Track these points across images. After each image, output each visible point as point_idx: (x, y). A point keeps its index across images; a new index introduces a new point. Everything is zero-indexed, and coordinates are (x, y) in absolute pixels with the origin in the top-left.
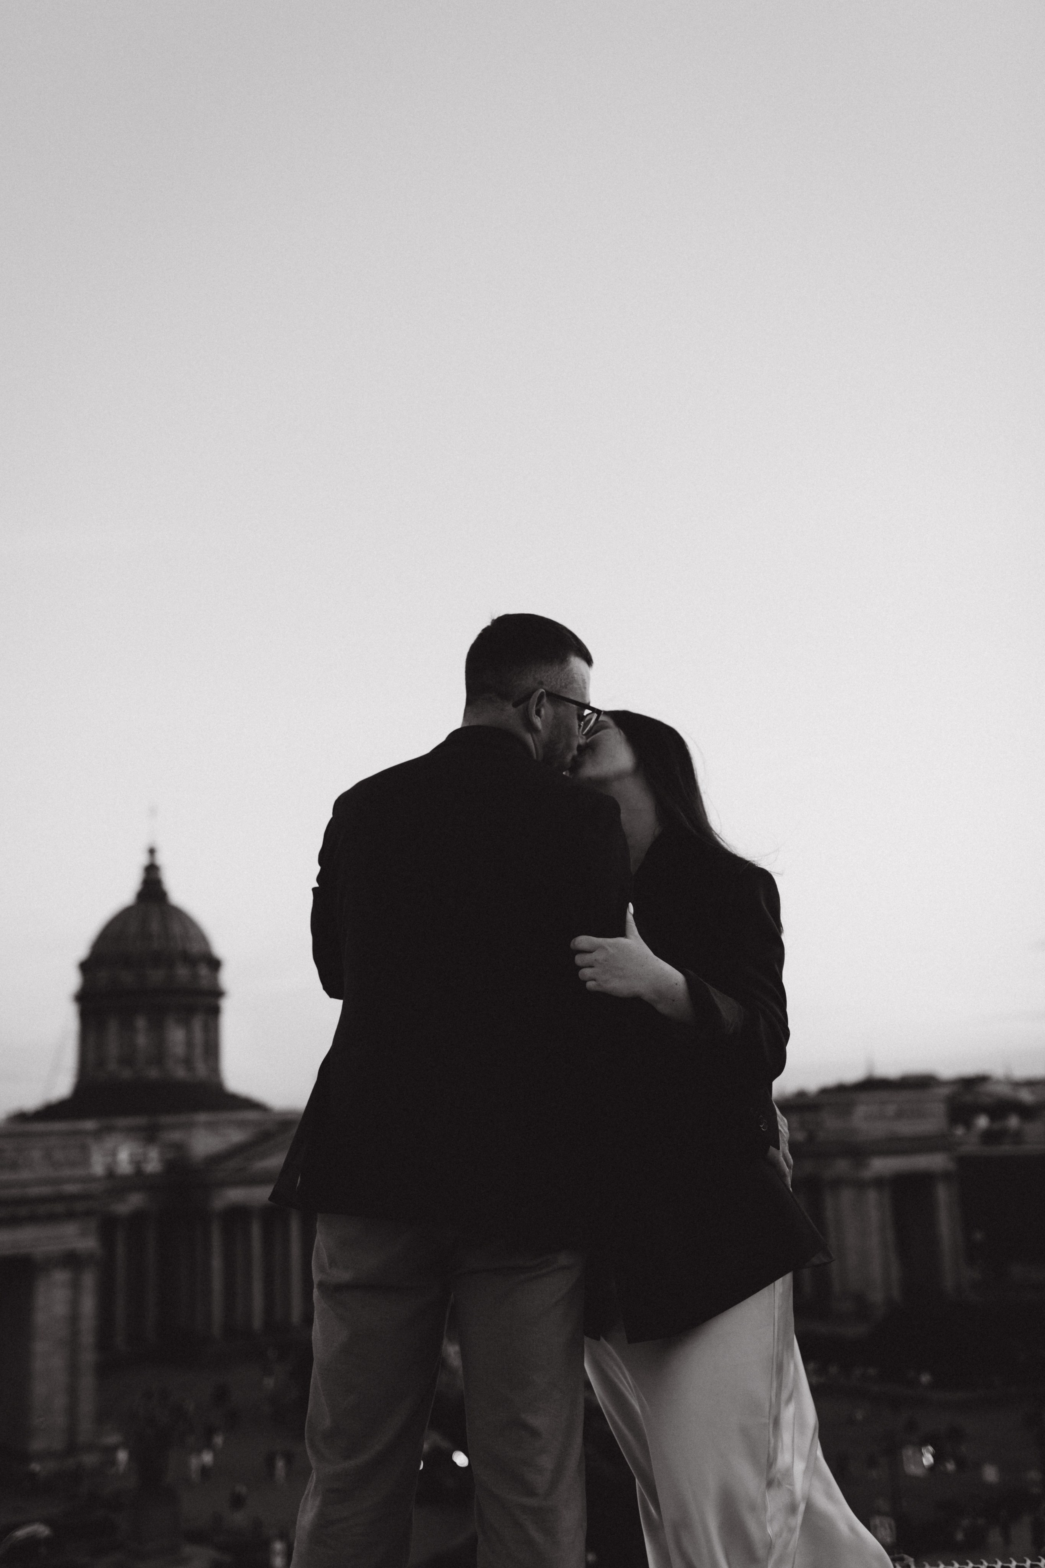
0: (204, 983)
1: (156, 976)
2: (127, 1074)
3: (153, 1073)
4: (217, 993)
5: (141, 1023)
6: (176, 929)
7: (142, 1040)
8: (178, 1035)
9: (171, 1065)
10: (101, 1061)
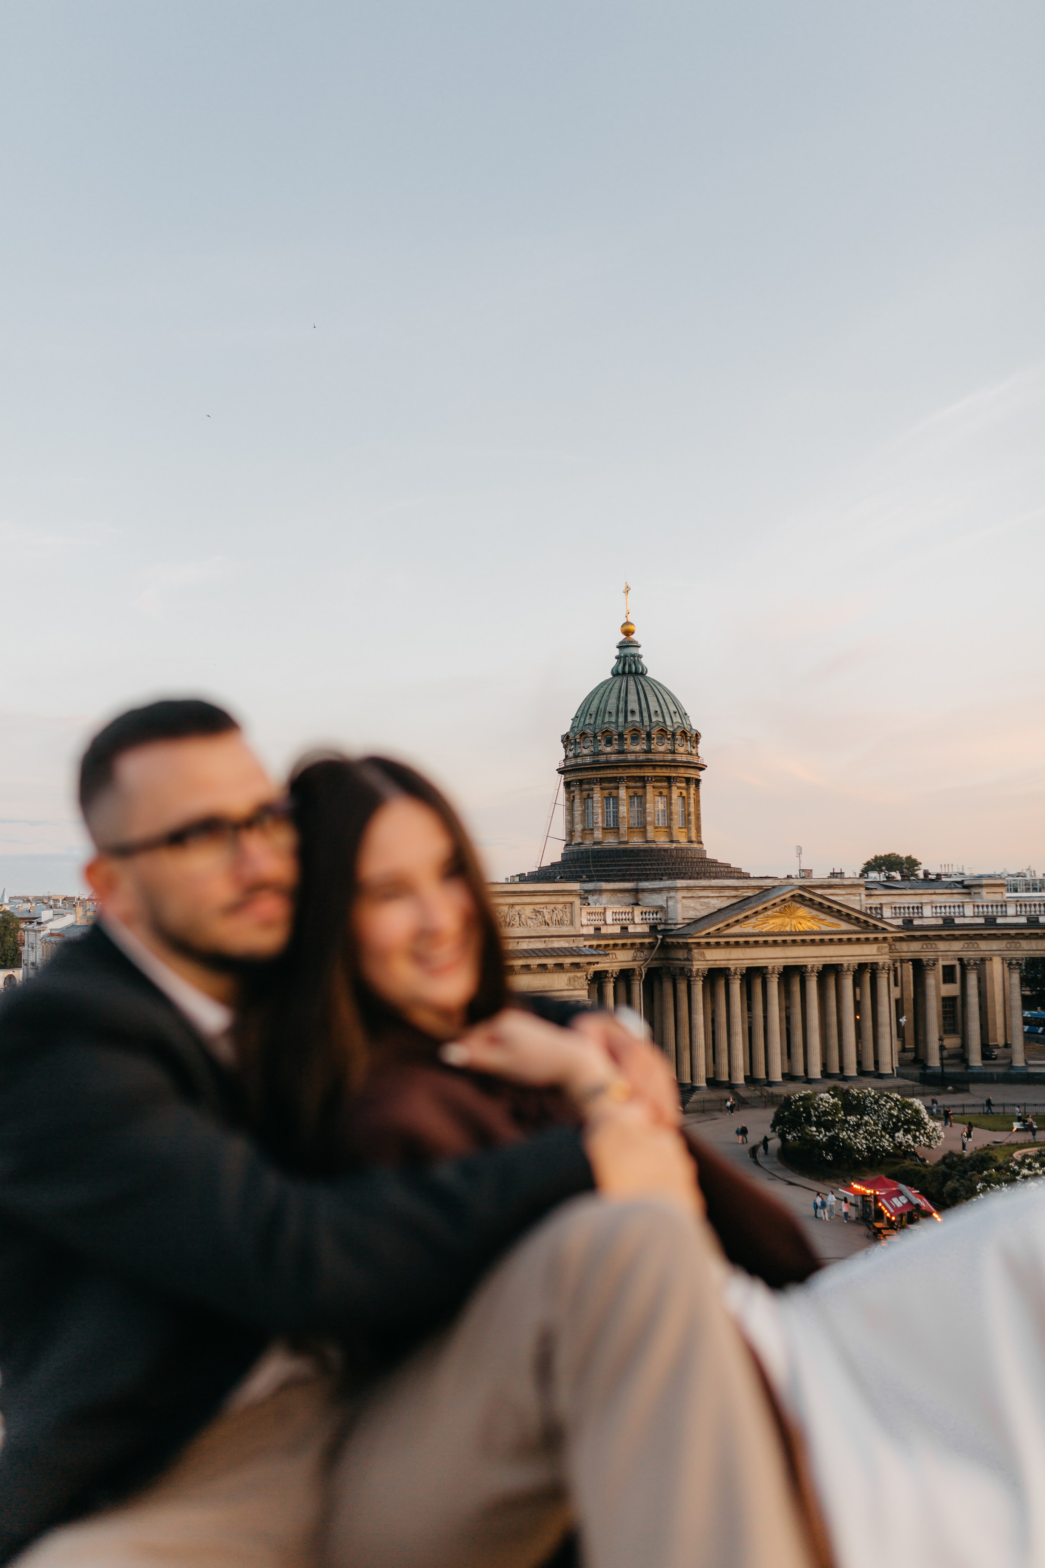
1: (636, 749)
2: (611, 841)
3: (636, 841)
4: (698, 767)
5: (623, 793)
7: (623, 809)
8: (655, 804)
9: (651, 834)
10: (588, 831)
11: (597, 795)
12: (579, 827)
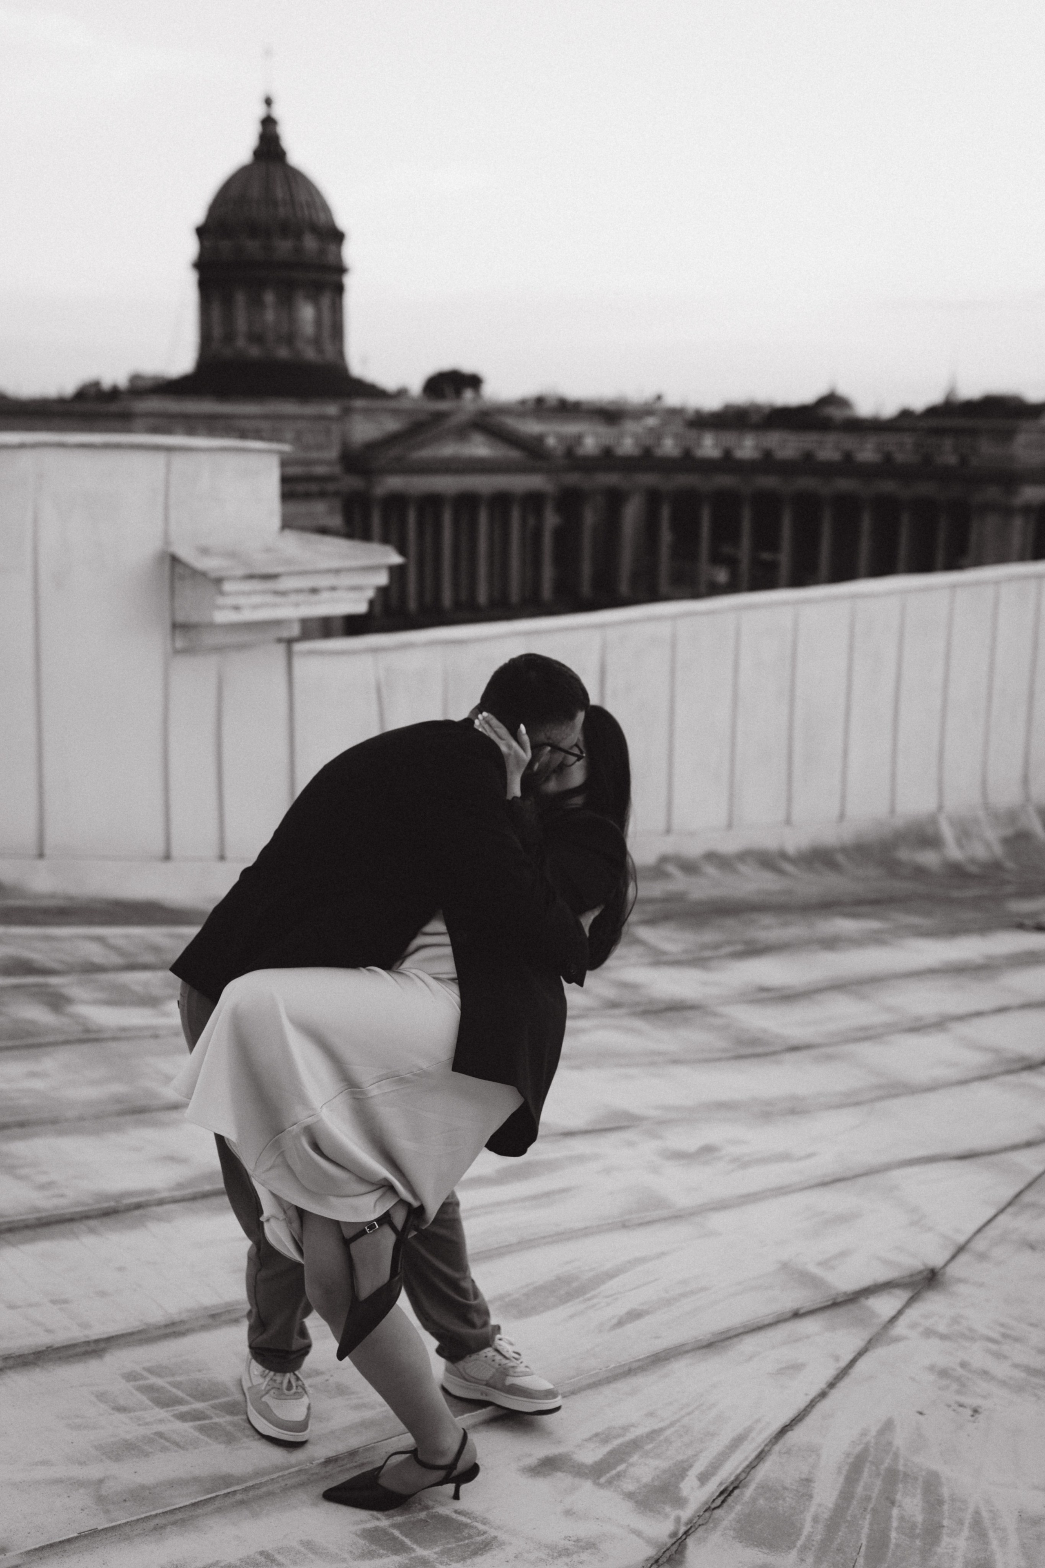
0: (331, 258)
1: (284, 247)
2: (255, 351)
3: (283, 353)
4: (341, 270)
5: (269, 298)
6: (302, 197)
7: (270, 316)
8: (307, 313)
9: (300, 345)
10: (229, 337)
11: (240, 299)
12: (217, 332)
